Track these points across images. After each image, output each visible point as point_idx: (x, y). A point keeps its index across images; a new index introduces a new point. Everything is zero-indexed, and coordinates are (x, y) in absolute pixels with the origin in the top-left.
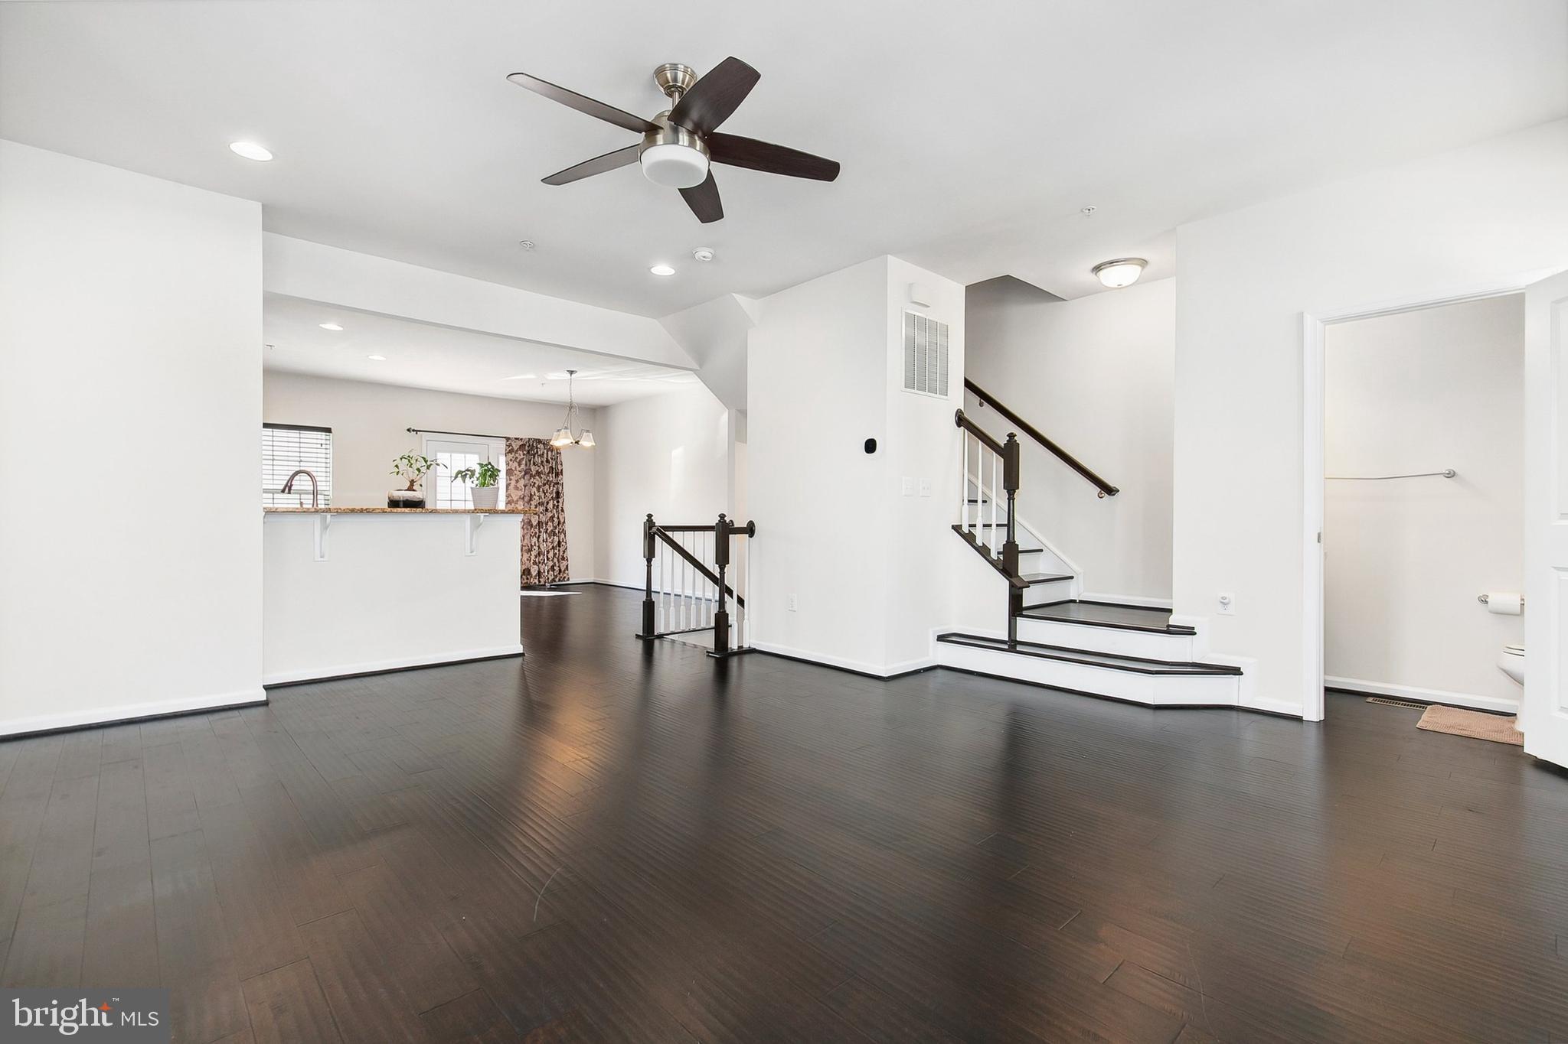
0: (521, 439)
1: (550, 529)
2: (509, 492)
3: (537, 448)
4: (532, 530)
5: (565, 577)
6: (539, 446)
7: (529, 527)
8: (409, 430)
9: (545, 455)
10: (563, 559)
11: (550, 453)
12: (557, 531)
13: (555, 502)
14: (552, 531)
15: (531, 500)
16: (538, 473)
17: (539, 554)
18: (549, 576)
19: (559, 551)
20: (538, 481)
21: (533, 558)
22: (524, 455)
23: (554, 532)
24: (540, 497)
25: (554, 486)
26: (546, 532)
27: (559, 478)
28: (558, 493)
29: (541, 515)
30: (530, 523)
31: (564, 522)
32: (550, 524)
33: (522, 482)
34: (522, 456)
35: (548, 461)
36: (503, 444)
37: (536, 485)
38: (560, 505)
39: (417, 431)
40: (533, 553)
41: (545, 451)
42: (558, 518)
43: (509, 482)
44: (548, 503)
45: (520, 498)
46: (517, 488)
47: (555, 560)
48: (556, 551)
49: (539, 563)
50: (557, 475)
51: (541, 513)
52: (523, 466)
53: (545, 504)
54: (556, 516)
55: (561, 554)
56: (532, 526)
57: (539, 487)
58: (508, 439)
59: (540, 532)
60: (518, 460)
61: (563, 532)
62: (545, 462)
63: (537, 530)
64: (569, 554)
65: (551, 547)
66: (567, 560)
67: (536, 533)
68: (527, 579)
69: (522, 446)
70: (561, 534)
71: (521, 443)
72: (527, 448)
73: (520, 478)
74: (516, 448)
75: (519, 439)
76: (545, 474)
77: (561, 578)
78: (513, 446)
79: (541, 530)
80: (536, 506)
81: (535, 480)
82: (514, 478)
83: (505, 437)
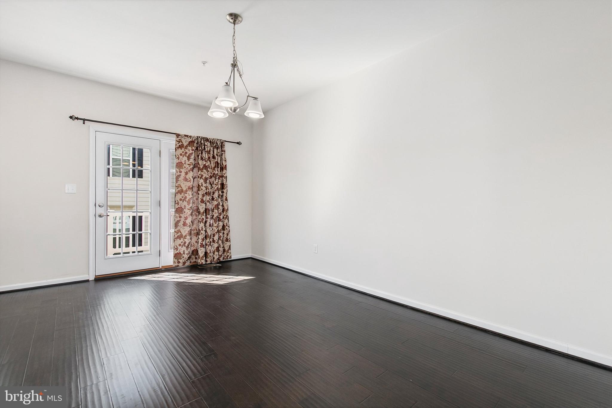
0: (191, 137)
1: (215, 215)
2: (179, 183)
3: (205, 145)
4: (200, 217)
5: (228, 256)
6: (206, 144)
7: (197, 214)
8: (71, 117)
9: (212, 152)
10: (227, 240)
11: (215, 150)
12: (221, 217)
13: (220, 192)
14: (217, 217)
15: (199, 190)
16: (205, 167)
17: (206, 237)
18: (215, 256)
19: (223, 233)
20: (205, 174)
21: (200, 241)
22: (192, 150)
23: (219, 218)
24: (206, 188)
25: (219, 179)
26: (212, 218)
27: (224, 172)
28: (223, 185)
29: (208, 204)
30: (198, 210)
31: (228, 210)
32: (216, 211)
33: (191, 175)
34: (191, 152)
35: (214, 157)
36: (172, 141)
37: (203, 177)
38: (225, 194)
39: (84, 120)
40: (201, 237)
41: (212, 148)
42: (223, 206)
43: (179, 174)
44: (214, 193)
45: (189, 188)
46: (186, 180)
47: (220, 242)
48: (221, 234)
49: (206, 245)
50: (222, 169)
51: (208, 201)
52: (192, 160)
53: (212, 194)
54: (221, 204)
55: (225, 236)
56: (199, 213)
57: (206, 179)
58: (178, 135)
59: (207, 218)
60: (187, 155)
61: (227, 218)
62: (211, 158)
63: (204, 217)
64: (232, 236)
65: (216, 230)
66: (230, 241)
67: (203, 219)
68: (196, 258)
69: (191, 143)
70: (225, 220)
71: (190, 140)
72: (195, 144)
73: (189, 171)
74: (185, 144)
75: (189, 136)
76: (211, 168)
77: (225, 257)
78: (182, 143)
79: (208, 216)
80: (203, 196)
81: (202, 173)
82: (183, 171)
83: (175, 134)
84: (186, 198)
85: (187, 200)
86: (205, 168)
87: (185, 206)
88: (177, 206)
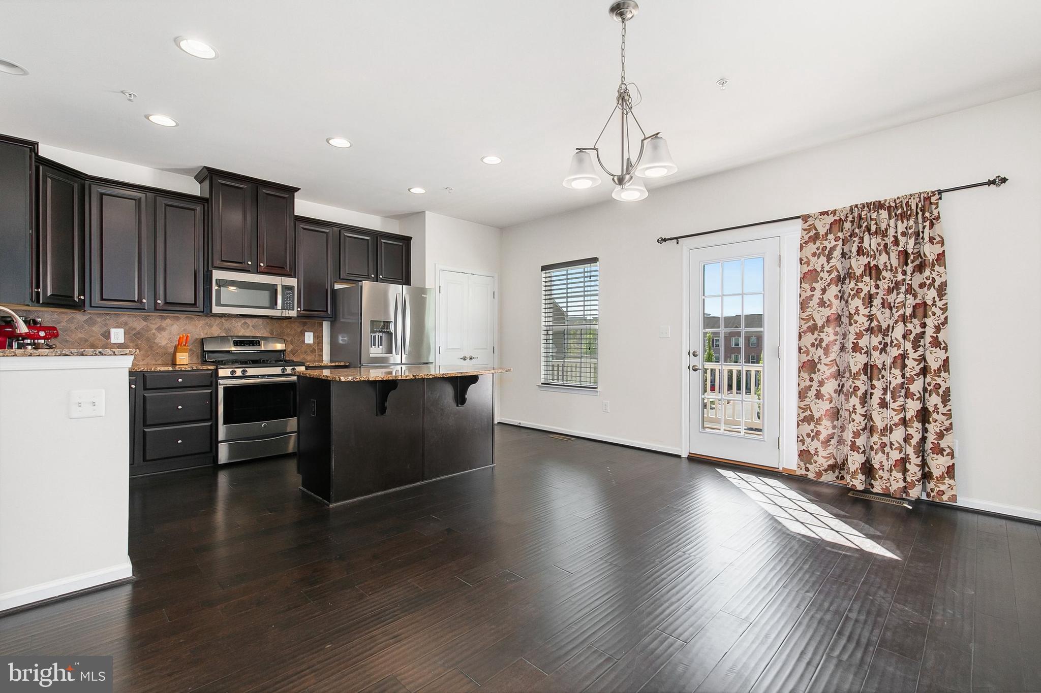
0: (834, 212)
1: (896, 383)
2: (809, 311)
3: (871, 220)
4: (850, 382)
5: (943, 492)
6: (875, 216)
9: (891, 232)
10: (938, 449)
11: (904, 225)
12: (917, 389)
13: (916, 327)
14: (903, 386)
15: (849, 324)
16: (871, 270)
17: (867, 429)
19: (925, 430)
20: (867, 287)
21: (848, 435)
22: (839, 239)
23: (907, 389)
24: (871, 318)
25: (907, 292)
26: (887, 388)
27: (934, 274)
29: (876, 354)
33: (833, 290)
34: (833, 243)
36: (795, 231)
37: (862, 295)
38: (930, 331)
39: (677, 238)
41: (892, 222)
43: (808, 294)
44: (893, 329)
45: (828, 321)
46: (822, 303)
47: (911, 450)
48: (915, 431)
49: (869, 447)
51: (875, 348)
52: (835, 262)
53: (887, 331)
54: (915, 356)
55: (931, 438)
56: (850, 373)
57: (869, 298)
58: (805, 218)
59: (872, 387)
60: (827, 253)
63: (859, 384)
67: (856, 389)
69: (838, 224)
70: (930, 396)
71: (831, 219)
72: (847, 225)
73: (828, 285)
74: (822, 231)
75: (830, 213)
76: (891, 270)
77: (932, 492)
78: (816, 229)
79: (874, 382)
80: (859, 335)
81: (860, 285)
82: (818, 286)
83: (799, 217)
84: (821, 340)
85: (824, 345)
86: (868, 271)
87: (819, 357)
88: (805, 358)
